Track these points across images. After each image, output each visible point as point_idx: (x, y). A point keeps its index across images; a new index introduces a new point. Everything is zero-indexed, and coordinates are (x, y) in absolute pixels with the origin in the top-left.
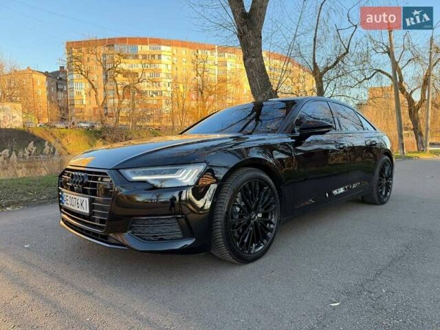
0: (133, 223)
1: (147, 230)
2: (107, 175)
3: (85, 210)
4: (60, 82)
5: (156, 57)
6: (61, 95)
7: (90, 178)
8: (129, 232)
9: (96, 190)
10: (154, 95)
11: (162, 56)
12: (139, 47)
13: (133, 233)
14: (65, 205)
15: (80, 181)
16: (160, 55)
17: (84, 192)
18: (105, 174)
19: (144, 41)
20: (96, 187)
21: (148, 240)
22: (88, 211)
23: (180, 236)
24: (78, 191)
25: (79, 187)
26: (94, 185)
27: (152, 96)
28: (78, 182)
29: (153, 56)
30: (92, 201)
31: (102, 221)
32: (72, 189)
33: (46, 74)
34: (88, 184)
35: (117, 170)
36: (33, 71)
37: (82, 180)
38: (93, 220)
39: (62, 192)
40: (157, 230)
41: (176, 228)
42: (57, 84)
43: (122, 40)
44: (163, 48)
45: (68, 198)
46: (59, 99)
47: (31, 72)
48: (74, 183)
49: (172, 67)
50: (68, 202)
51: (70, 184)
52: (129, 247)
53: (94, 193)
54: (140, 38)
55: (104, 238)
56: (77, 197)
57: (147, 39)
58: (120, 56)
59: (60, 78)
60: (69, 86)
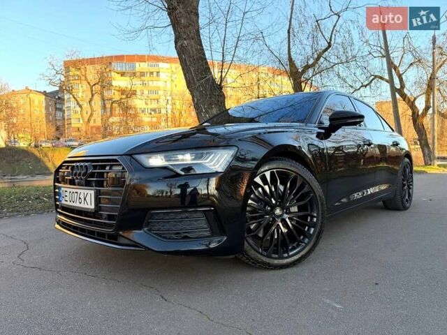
0: (150, 219)
1: (167, 226)
2: (118, 162)
3: (90, 205)
4: (58, 101)
5: (155, 74)
6: (59, 114)
7: (95, 167)
8: (146, 229)
9: (103, 181)
10: (153, 113)
11: (161, 73)
12: (137, 64)
13: (150, 230)
14: (63, 202)
15: (82, 172)
16: (158, 73)
17: (88, 184)
18: (116, 161)
19: (141, 59)
20: (103, 177)
21: (169, 239)
22: (93, 207)
23: (208, 234)
24: (79, 185)
25: (81, 179)
26: (101, 175)
27: (151, 113)
28: (80, 173)
29: (152, 73)
30: (98, 194)
31: (110, 217)
32: (72, 182)
33: (45, 93)
34: (92, 175)
35: (130, 155)
36: (31, 90)
37: (85, 171)
38: (100, 217)
39: (59, 188)
40: (180, 226)
41: (203, 223)
42: (56, 104)
43: (120, 58)
44: (161, 65)
45: (67, 194)
46: (57, 118)
47: (29, 91)
48: (75, 175)
49: (171, 84)
50: (67, 199)
51: (70, 178)
52: (146, 247)
53: (100, 184)
54: (138, 56)
55: (113, 238)
56: (79, 191)
57: (145, 56)
58: (118, 73)
59: (59, 98)
60: (66, 105)
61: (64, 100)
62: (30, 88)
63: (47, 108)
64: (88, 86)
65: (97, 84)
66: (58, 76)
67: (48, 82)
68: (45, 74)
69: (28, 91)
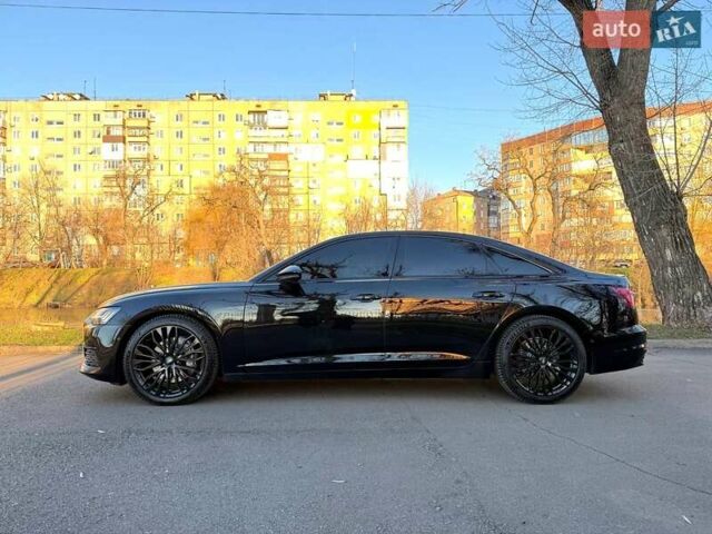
4: (493, 202)
6: (493, 220)
33: (474, 193)
36: (459, 192)
42: (489, 206)
46: (491, 226)
58: (581, 149)
59: (494, 197)
60: (502, 207)
61: (500, 199)
62: (458, 189)
63: (477, 213)
64: (529, 179)
65: (543, 175)
66: (490, 173)
67: (477, 182)
68: (474, 172)
69: (456, 193)
